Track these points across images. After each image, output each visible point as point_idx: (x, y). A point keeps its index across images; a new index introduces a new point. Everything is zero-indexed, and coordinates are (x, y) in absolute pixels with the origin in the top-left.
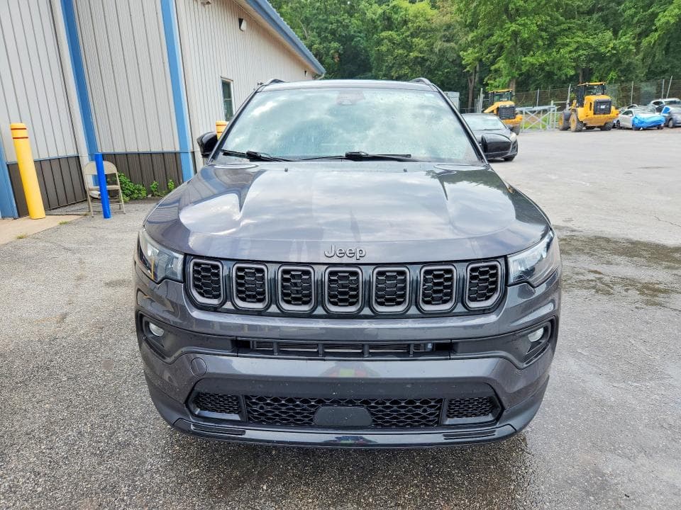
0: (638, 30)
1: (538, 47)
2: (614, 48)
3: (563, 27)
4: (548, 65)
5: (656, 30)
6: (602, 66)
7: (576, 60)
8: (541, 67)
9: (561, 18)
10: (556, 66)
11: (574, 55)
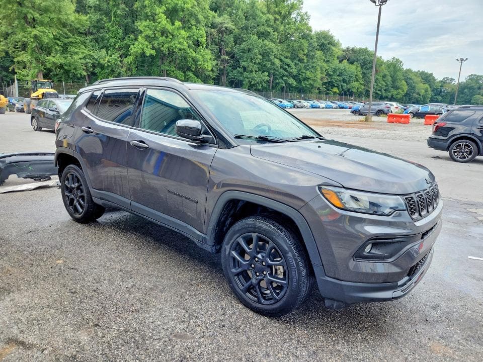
0: (120, 53)
1: (56, 50)
2: (109, 62)
3: (71, 40)
4: (66, 65)
5: (130, 55)
6: (103, 72)
7: (86, 65)
8: (61, 66)
9: (69, 34)
10: (73, 67)
11: (84, 62)
